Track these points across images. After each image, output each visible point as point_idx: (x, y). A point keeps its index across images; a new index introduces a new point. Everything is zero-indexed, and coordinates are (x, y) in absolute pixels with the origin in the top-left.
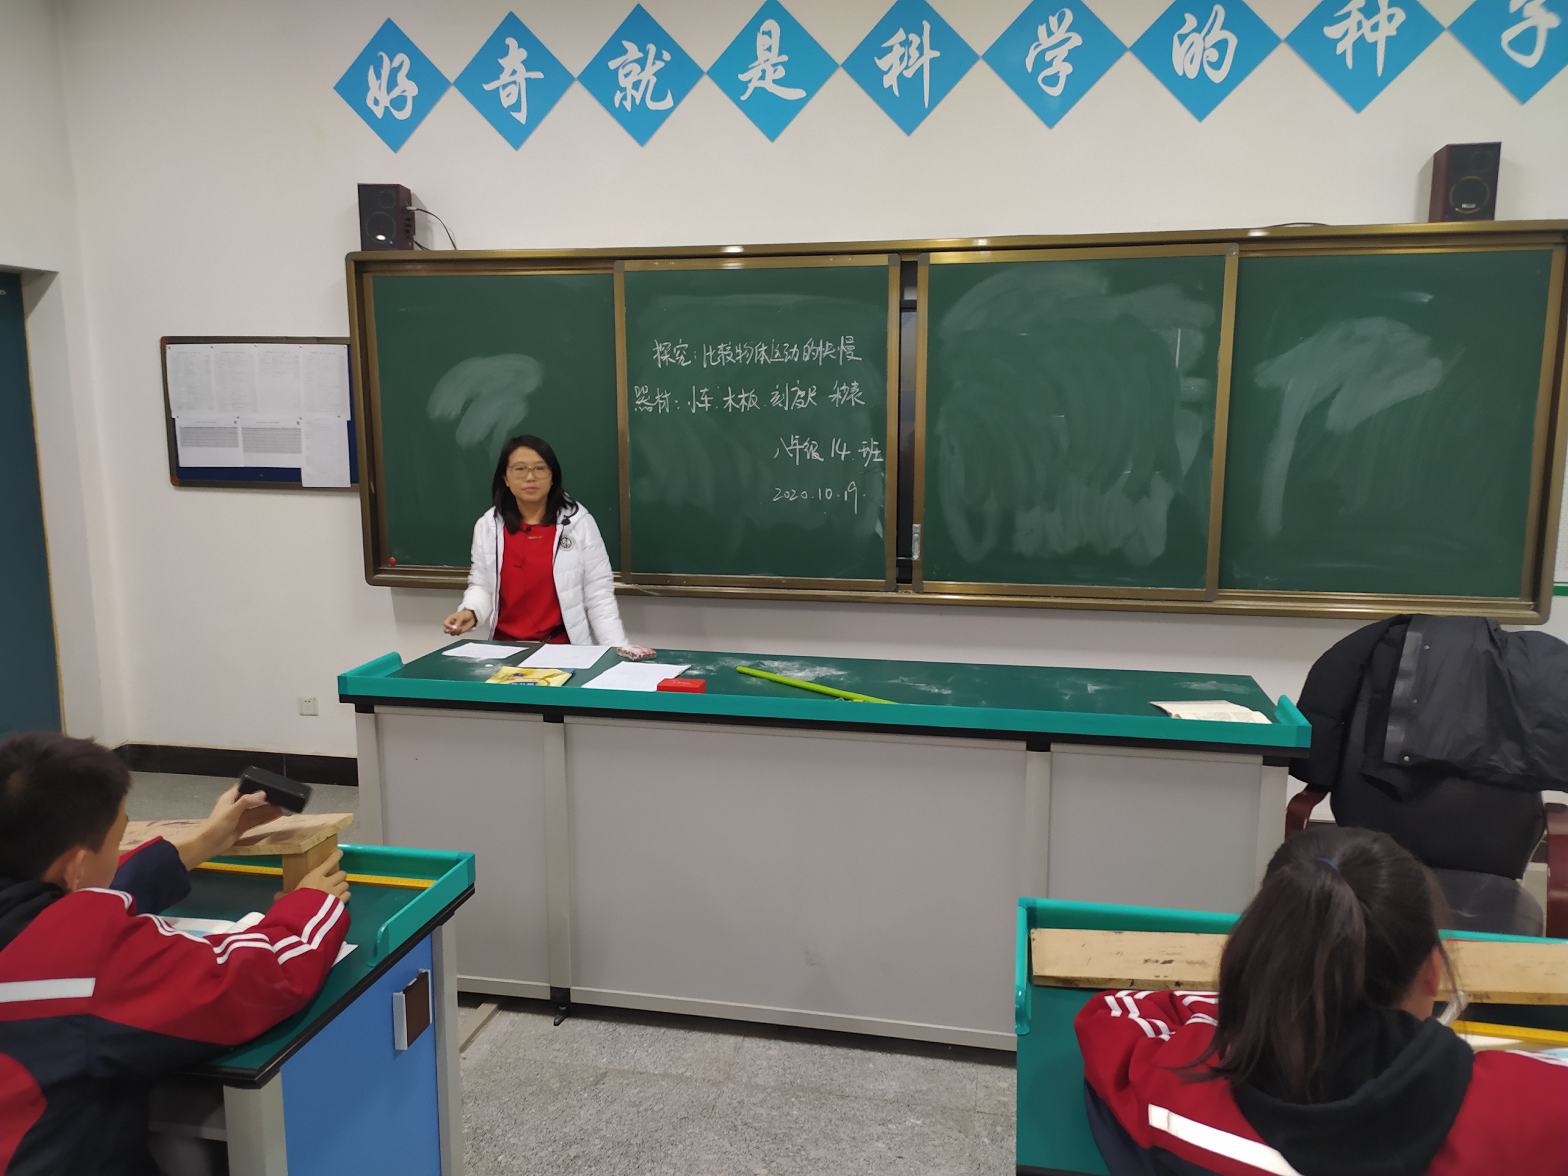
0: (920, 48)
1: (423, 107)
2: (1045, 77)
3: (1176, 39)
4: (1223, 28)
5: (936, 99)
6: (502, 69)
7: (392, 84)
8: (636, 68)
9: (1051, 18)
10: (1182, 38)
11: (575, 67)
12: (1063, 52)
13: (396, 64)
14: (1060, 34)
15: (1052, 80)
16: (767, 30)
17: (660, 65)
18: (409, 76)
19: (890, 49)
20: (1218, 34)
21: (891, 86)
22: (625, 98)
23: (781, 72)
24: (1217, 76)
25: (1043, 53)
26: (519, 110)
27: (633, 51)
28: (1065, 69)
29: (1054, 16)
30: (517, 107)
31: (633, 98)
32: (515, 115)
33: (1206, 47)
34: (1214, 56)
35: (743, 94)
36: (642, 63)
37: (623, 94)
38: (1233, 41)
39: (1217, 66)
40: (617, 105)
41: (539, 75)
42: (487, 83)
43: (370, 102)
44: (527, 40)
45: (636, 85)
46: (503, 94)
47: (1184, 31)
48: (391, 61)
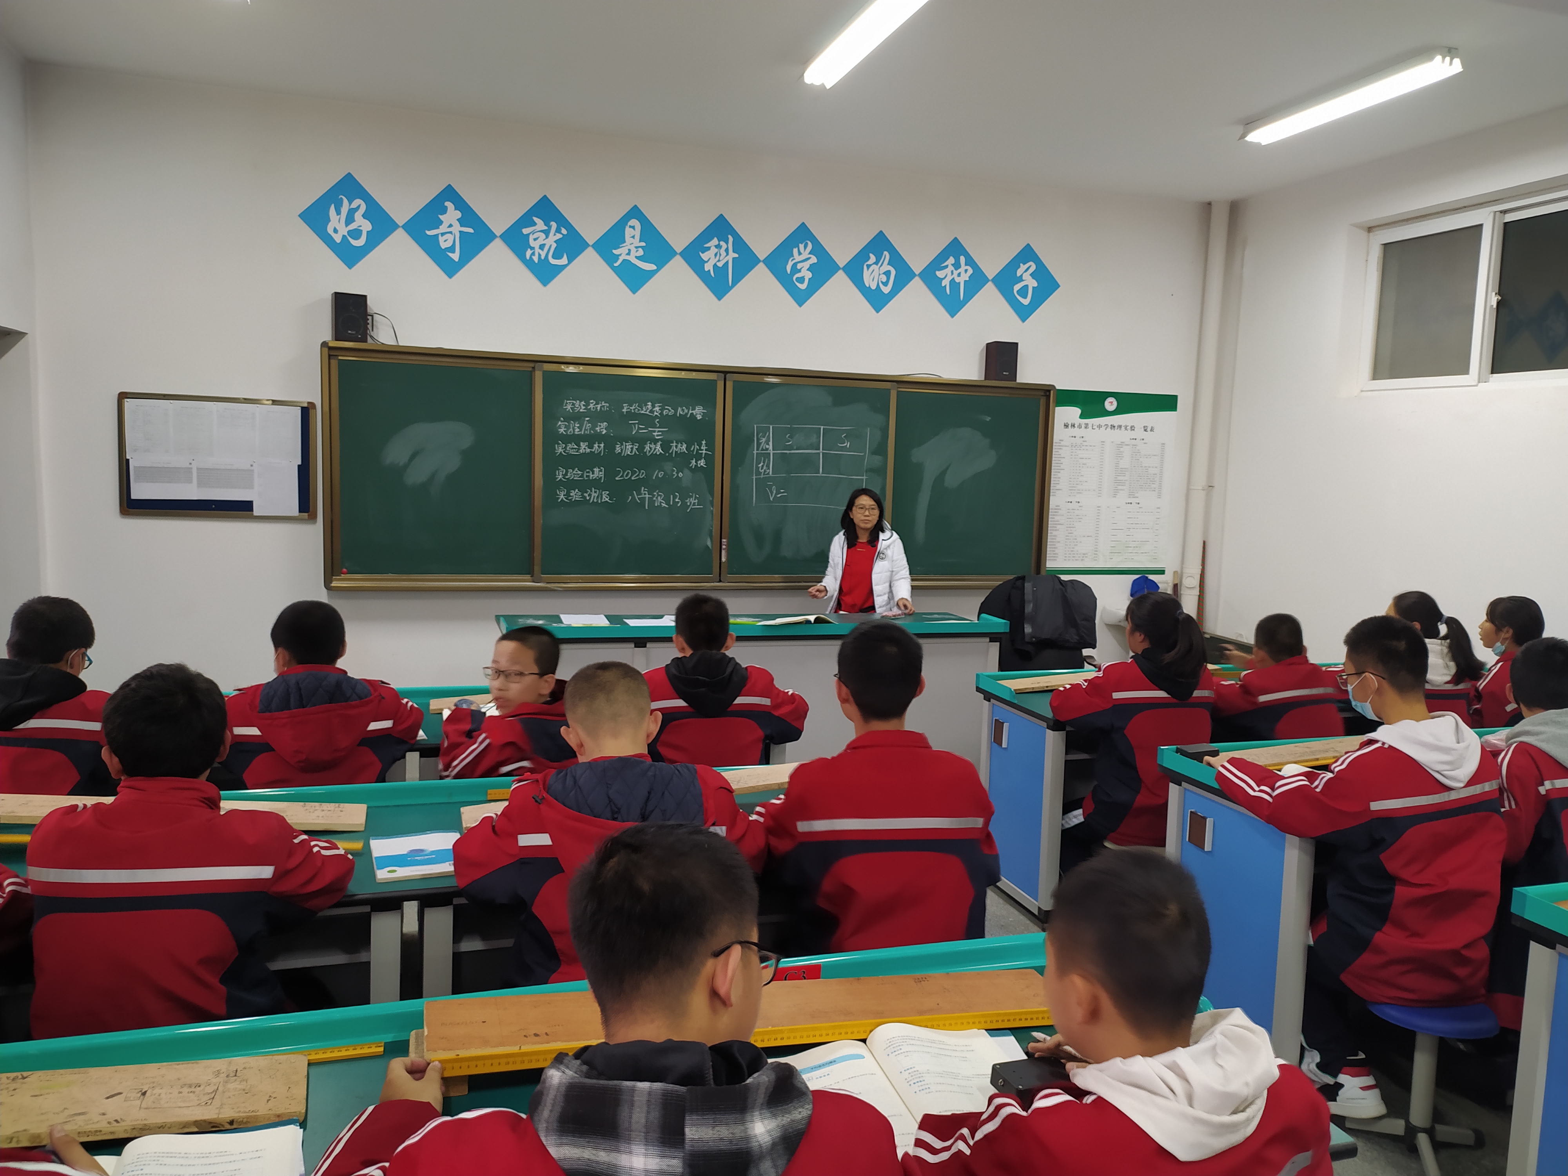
0: (727, 250)
1: (375, 239)
2: (797, 278)
3: (865, 267)
4: (888, 264)
5: (735, 283)
6: (441, 222)
7: (350, 219)
8: (543, 236)
9: (800, 245)
10: (869, 266)
11: (498, 229)
12: (807, 265)
13: (354, 205)
14: (805, 255)
15: (801, 280)
16: (632, 225)
17: (559, 236)
18: (364, 216)
19: (709, 248)
20: (886, 267)
21: (709, 271)
22: (536, 254)
23: (641, 252)
24: (886, 290)
25: (795, 264)
26: (454, 252)
27: (540, 224)
28: (808, 275)
29: (802, 244)
30: (452, 249)
31: (540, 255)
32: (450, 254)
33: (881, 273)
34: (884, 278)
35: (616, 262)
36: (547, 233)
37: (533, 251)
38: (893, 272)
39: (885, 284)
40: (528, 257)
41: (471, 230)
42: (429, 230)
43: (330, 230)
44: (461, 204)
45: (542, 247)
46: (441, 239)
47: (869, 263)
48: (350, 204)
